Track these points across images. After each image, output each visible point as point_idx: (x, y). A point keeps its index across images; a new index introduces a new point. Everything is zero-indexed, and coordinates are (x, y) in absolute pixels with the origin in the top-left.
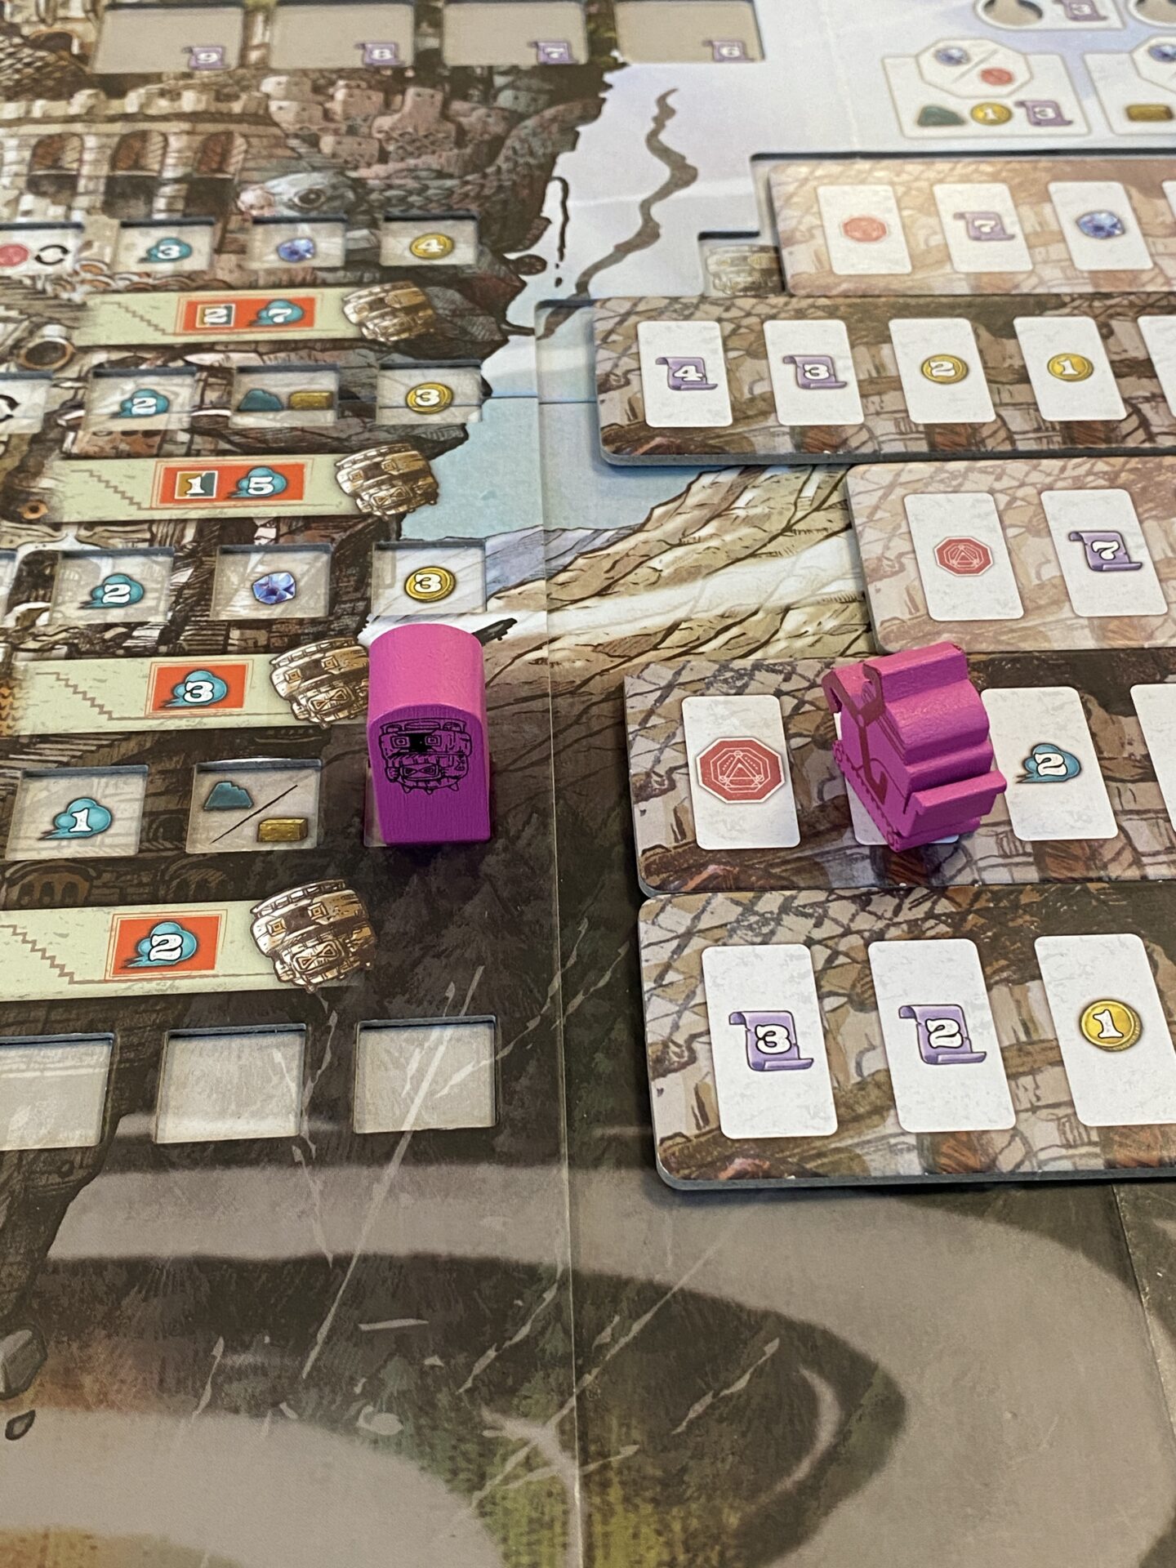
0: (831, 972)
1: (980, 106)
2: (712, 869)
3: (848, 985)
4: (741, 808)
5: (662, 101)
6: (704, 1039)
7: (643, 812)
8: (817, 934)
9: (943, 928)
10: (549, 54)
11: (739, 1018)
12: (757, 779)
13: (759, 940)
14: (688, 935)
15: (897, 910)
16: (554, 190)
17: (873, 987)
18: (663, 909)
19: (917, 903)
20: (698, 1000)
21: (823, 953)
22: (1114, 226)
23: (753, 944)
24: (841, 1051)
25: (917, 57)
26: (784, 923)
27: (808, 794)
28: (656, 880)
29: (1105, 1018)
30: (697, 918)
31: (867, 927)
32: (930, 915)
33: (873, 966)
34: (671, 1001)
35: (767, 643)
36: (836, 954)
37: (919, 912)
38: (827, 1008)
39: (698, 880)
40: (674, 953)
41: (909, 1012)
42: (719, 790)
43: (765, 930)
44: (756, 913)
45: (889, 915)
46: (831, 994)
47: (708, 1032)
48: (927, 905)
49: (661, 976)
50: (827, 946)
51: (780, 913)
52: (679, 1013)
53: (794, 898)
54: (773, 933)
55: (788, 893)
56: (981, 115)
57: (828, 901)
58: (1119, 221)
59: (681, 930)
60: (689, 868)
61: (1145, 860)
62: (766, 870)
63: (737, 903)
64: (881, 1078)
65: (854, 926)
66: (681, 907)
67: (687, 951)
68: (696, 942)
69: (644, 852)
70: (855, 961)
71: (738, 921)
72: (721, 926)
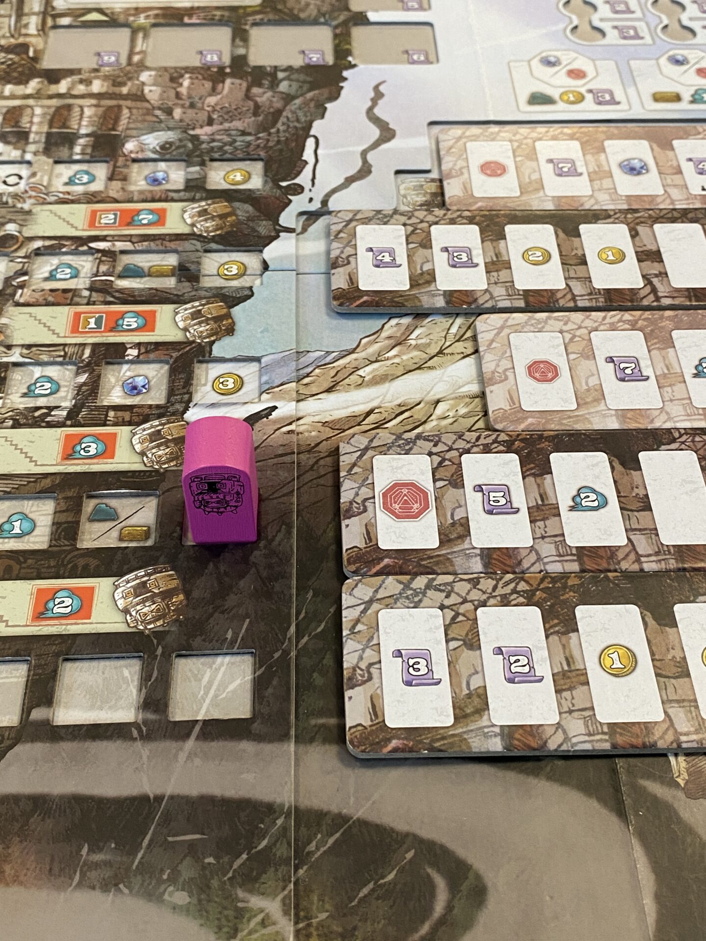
0: (454, 625)
1: (565, 93)
2: (386, 561)
3: (464, 633)
4: (405, 524)
5: (376, 88)
6: (377, 666)
7: (347, 526)
8: (447, 602)
9: (521, 600)
10: (310, 59)
11: (398, 654)
12: (416, 506)
13: (412, 605)
14: (370, 602)
15: (495, 588)
16: (310, 143)
17: (478, 635)
18: (356, 585)
19: (507, 584)
20: (375, 642)
21: (450, 614)
22: (642, 168)
23: (408, 608)
24: (458, 675)
25: (529, 61)
26: (427, 595)
27: (445, 516)
28: (353, 568)
29: (615, 656)
30: (376, 591)
31: (477, 598)
32: (514, 591)
33: (479, 622)
34: (358, 642)
35: (425, 422)
36: (457, 614)
37: (508, 589)
38: (451, 648)
39: (378, 568)
40: (362, 612)
41: (499, 651)
42: (393, 513)
43: (416, 599)
44: (411, 589)
45: (489, 591)
46: (454, 639)
47: (380, 662)
48: (512, 585)
49: (354, 627)
50: (452, 610)
51: (425, 589)
52: (363, 650)
53: (434, 579)
54: (420, 601)
55: (430, 576)
56: (565, 98)
57: (454, 582)
58: (645, 165)
59: (367, 599)
60: (373, 560)
61: (643, 559)
62: (418, 562)
63: (400, 582)
64: (481, 691)
65: (469, 598)
66: (367, 585)
67: (369, 612)
68: (375, 606)
69: (347, 550)
70: (468, 619)
71: (400, 594)
72: (390, 597)
